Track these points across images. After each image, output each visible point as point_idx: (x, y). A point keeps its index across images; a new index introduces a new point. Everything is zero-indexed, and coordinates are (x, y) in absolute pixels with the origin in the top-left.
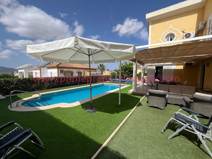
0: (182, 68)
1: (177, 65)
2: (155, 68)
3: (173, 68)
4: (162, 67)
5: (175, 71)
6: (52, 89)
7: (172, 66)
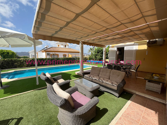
0: (146, 48)
1: (139, 45)
2: (116, 49)
3: (134, 49)
4: (124, 48)
5: (138, 51)
6: (30, 67)
7: (134, 46)
